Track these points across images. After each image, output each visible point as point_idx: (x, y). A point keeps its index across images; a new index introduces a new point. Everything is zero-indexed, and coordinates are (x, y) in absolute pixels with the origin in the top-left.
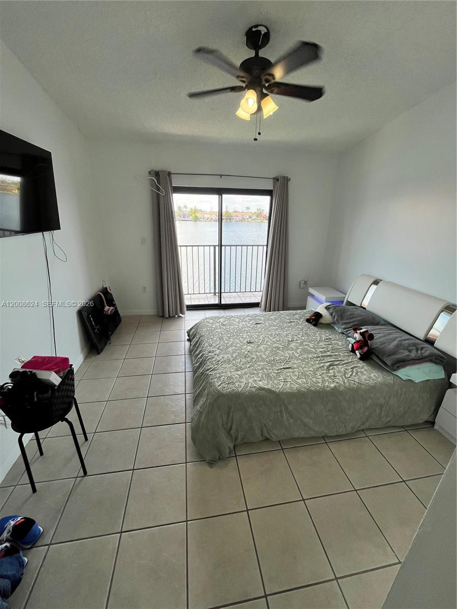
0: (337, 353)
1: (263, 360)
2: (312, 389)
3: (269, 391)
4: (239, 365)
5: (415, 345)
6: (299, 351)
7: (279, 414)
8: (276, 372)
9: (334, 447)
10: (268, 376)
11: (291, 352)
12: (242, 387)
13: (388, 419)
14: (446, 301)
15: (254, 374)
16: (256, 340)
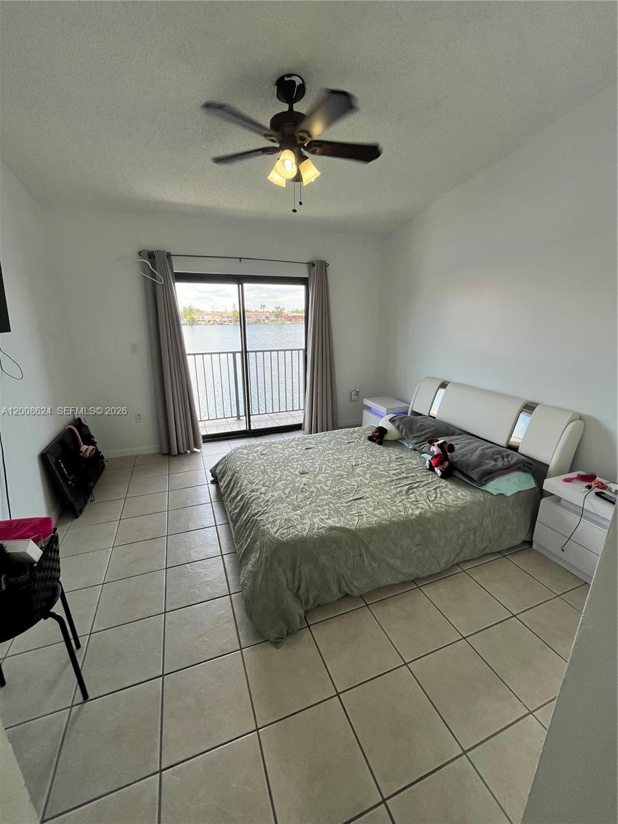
0: (413, 474)
1: (326, 493)
2: (394, 519)
3: (342, 529)
4: (295, 503)
5: (499, 453)
6: (368, 476)
7: (358, 558)
8: (346, 505)
9: (429, 590)
10: (337, 511)
11: (358, 479)
12: (307, 530)
13: (484, 545)
14: (523, 399)
15: (318, 511)
16: (311, 469)
